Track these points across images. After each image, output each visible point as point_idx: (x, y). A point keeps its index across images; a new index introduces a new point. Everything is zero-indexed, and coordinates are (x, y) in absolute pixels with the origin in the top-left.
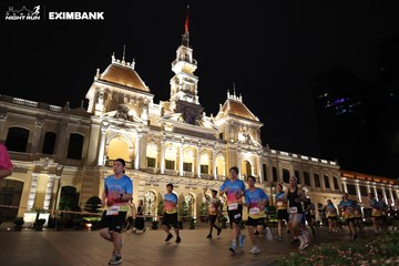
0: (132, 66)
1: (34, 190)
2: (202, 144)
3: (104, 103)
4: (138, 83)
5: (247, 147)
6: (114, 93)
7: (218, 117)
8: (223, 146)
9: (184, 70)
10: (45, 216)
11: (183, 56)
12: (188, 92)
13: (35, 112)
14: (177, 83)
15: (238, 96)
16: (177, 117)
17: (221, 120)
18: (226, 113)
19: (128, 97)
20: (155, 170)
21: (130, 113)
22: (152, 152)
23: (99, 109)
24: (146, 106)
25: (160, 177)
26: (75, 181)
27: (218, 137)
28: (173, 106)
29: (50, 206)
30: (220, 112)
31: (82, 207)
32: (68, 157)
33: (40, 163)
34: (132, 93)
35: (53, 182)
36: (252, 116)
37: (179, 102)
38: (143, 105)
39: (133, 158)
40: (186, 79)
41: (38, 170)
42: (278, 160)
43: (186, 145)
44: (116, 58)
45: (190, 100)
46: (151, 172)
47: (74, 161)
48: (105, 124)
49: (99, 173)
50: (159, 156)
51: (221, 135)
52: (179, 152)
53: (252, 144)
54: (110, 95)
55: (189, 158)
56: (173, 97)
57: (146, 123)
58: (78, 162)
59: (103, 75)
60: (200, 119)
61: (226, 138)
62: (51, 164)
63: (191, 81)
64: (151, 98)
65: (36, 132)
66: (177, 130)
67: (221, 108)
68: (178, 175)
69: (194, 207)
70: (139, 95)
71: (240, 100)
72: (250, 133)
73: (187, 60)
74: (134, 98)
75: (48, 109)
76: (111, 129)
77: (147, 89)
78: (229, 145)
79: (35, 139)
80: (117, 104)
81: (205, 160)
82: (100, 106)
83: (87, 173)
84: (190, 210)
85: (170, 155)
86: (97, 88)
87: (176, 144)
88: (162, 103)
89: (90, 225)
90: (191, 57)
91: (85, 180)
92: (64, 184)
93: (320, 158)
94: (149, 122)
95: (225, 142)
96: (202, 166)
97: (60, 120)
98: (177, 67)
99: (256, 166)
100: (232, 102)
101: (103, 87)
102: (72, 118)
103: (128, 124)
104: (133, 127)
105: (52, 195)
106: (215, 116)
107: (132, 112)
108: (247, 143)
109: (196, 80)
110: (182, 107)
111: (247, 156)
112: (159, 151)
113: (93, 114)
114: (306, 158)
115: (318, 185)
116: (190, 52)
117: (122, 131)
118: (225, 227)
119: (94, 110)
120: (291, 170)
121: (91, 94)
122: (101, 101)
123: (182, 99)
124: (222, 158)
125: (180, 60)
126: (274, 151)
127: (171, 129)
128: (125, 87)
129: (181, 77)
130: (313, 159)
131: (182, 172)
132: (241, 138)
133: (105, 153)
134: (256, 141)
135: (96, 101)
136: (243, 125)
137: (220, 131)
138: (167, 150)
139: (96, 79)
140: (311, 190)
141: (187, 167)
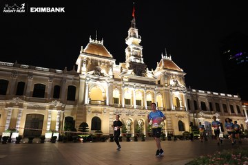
0: (102, 43)
1: (49, 120)
2: (147, 88)
3: (86, 66)
4: (105, 53)
5: (176, 88)
6: (92, 60)
7: (156, 70)
8: (160, 88)
9: (133, 42)
10: (57, 135)
11: (132, 34)
12: (136, 56)
13: (48, 74)
14: (130, 51)
15: (168, 56)
16: (130, 72)
17: (158, 72)
18: (161, 68)
19: (100, 61)
20: (119, 105)
21: (102, 72)
22: (116, 94)
23: (83, 70)
24: (111, 66)
25: (122, 109)
26: (72, 114)
27: (157, 83)
28: (128, 65)
29: (59, 129)
30: (158, 67)
31: (77, 129)
32: (68, 99)
33: (53, 103)
34: (103, 59)
35: (60, 114)
36: (178, 68)
37: (131, 63)
38: (109, 66)
39: (105, 98)
40: (135, 48)
41: (51, 108)
42: (197, 96)
43: (137, 89)
44: (92, 39)
45: (138, 61)
46: (116, 107)
47: (71, 102)
48: (88, 79)
49: (85, 109)
50: (121, 96)
51: (159, 82)
52: (133, 93)
53: (179, 86)
54: (90, 62)
55: (139, 97)
56: (127, 60)
57: (112, 77)
58: (73, 102)
59: (85, 50)
60: (145, 72)
61: (162, 83)
62: (58, 104)
63: (138, 49)
64: (114, 61)
65: (49, 86)
66: (131, 80)
67: (158, 65)
68: (133, 108)
69: (144, 127)
70: (107, 60)
71: (170, 59)
72: (177, 79)
73: (135, 36)
74: (104, 62)
75: (55, 72)
76: (91, 82)
77: (111, 56)
78: (164, 88)
79: (49, 90)
80: (94, 67)
81: (149, 98)
82: (84, 68)
83: (79, 109)
84: (142, 129)
85: (127, 96)
86: (82, 58)
87: (131, 89)
88: (121, 64)
89: (82, 139)
90: (137, 34)
91: (78, 113)
92: (66, 115)
93: (226, 93)
94: (113, 76)
95: (162, 86)
96: (148, 102)
97: (62, 78)
98: (129, 41)
99: (182, 100)
100: (165, 60)
101: (85, 57)
102: (69, 77)
103: (101, 78)
104: (104, 80)
105: (60, 122)
106: (154, 70)
107: (103, 71)
108: (176, 86)
109: (141, 48)
110: (133, 66)
111: (177, 94)
112: (121, 94)
113: (80, 73)
114: (217, 94)
115: (226, 111)
116: (136, 31)
117: (98, 82)
118: (164, 140)
119: (81, 71)
120: (206, 101)
121: (78, 62)
122: (84, 65)
123: (133, 61)
124: (160, 96)
125: (130, 36)
126: (194, 90)
127: (127, 80)
128: (98, 56)
129: (131, 47)
130: (221, 94)
131: (135, 106)
132: (172, 83)
133: (89, 97)
134: (182, 84)
135: (82, 66)
136: (173, 75)
137: (158, 79)
138: (126, 93)
139: (81, 52)
140: (221, 115)
141: (138, 103)
